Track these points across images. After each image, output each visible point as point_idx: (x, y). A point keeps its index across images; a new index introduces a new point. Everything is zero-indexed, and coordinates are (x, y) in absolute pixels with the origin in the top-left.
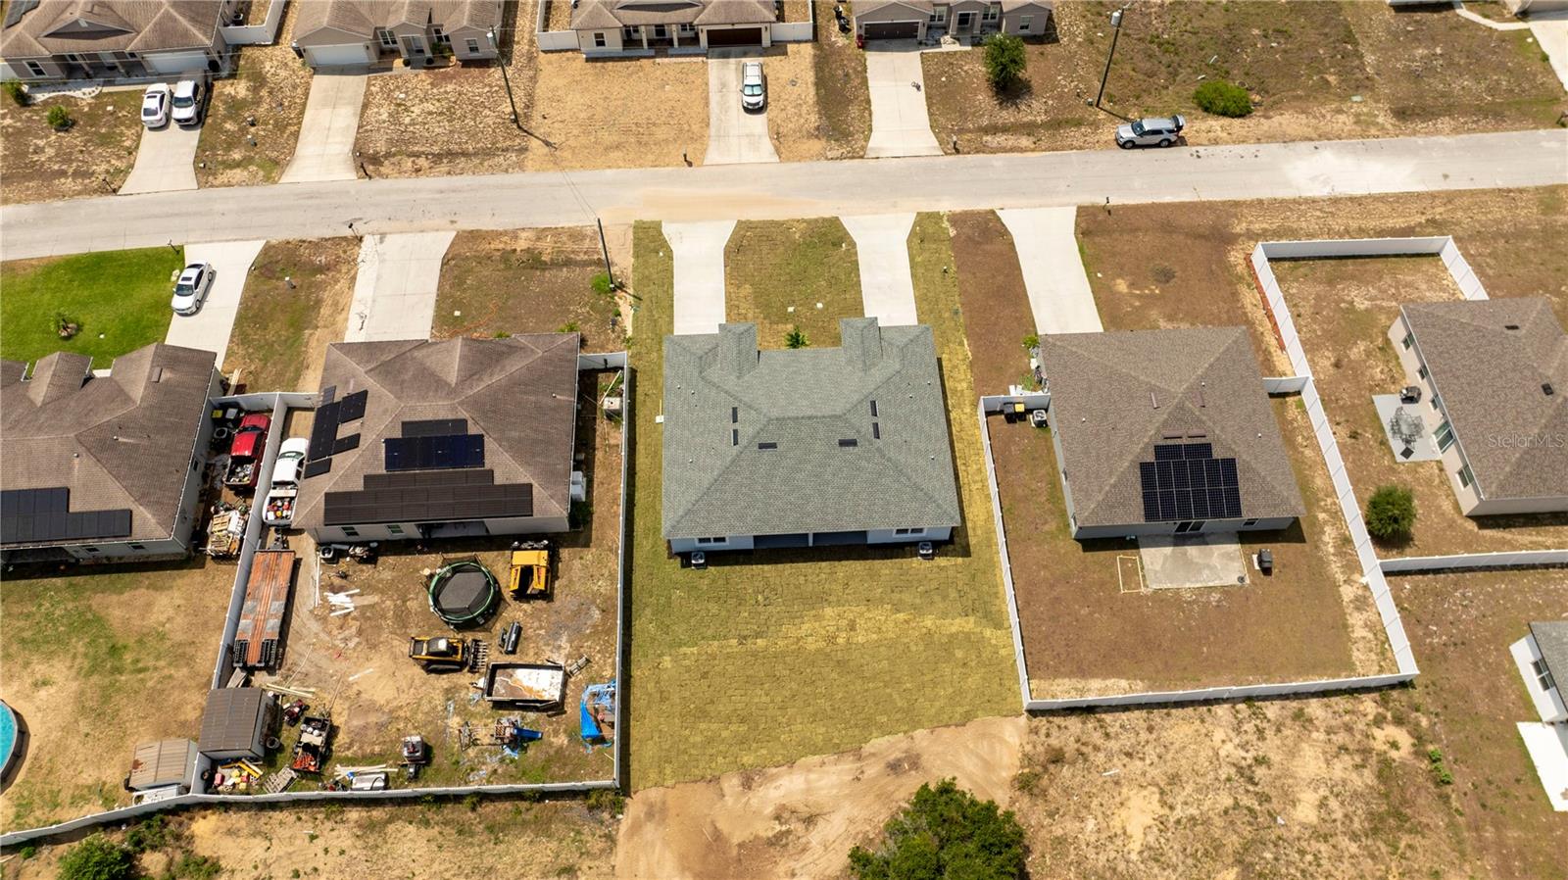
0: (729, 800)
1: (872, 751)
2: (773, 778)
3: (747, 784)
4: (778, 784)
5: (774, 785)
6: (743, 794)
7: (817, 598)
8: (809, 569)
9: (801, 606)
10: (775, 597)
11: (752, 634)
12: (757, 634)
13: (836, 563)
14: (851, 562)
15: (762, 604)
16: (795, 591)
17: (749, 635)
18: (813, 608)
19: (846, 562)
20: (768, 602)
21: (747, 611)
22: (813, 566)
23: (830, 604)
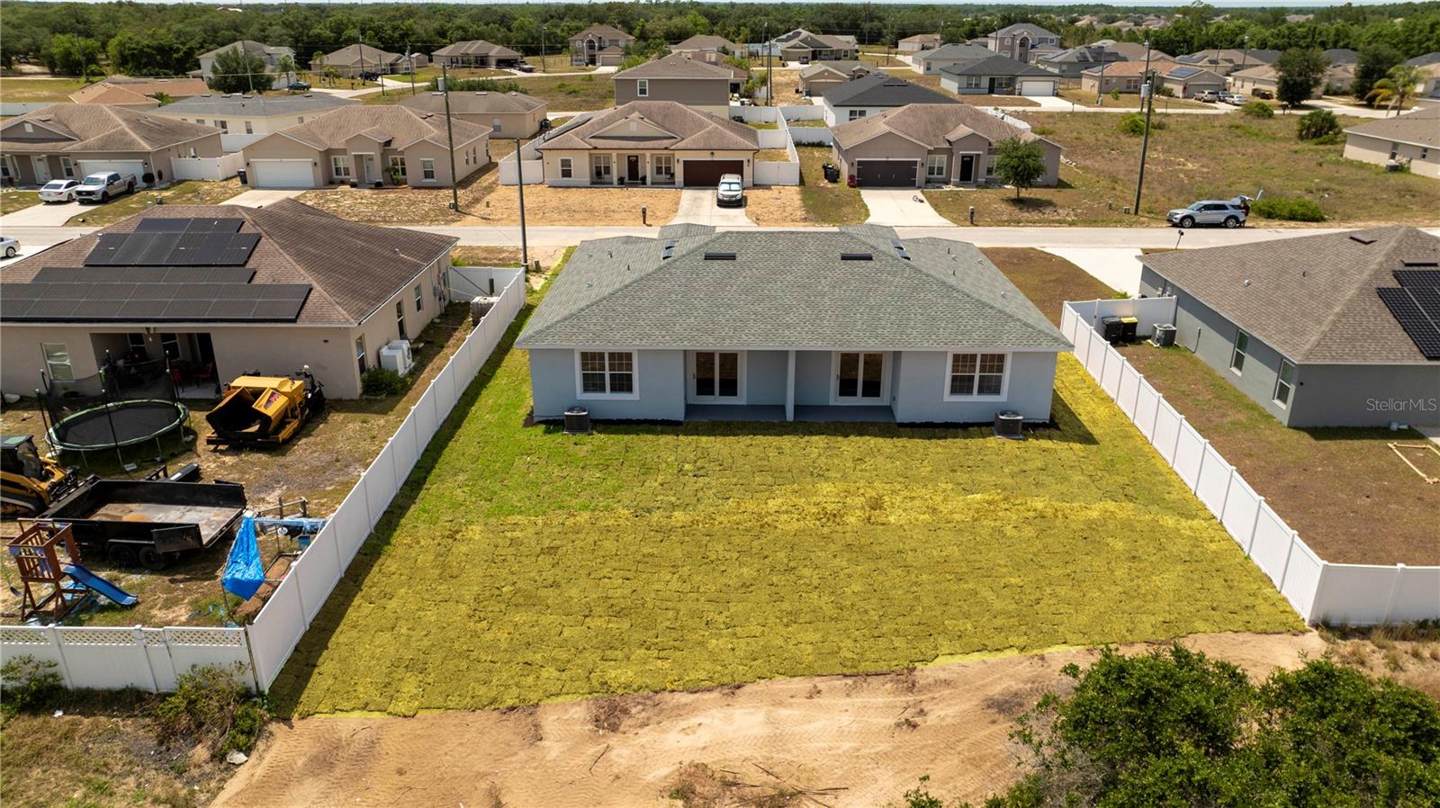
0: (553, 748)
1: (943, 675)
2: (680, 711)
3: (610, 717)
4: (693, 721)
5: (683, 724)
6: (593, 738)
7: (802, 471)
8: (787, 442)
9: (770, 480)
10: (718, 468)
11: (664, 505)
12: (674, 507)
13: (840, 439)
14: (868, 438)
15: (691, 474)
16: (759, 463)
17: (659, 508)
18: (794, 483)
19: (858, 438)
20: (702, 472)
21: (659, 480)
22: (794, 439)
23: (827, 479)
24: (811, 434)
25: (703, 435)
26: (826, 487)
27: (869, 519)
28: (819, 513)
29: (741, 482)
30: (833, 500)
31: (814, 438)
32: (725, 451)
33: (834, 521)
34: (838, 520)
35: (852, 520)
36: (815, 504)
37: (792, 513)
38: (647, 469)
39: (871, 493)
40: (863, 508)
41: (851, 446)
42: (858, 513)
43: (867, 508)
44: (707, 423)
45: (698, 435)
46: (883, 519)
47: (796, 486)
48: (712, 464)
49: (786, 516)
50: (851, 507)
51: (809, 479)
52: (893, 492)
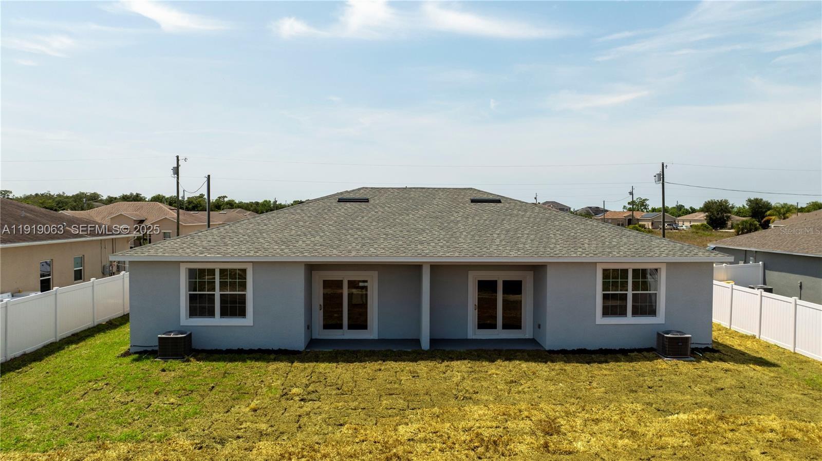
7: (444, 394)
8: (422, 367)
9: (401, 403)
10: (334, 392)
11: (248, 434)
12: (262, 435)
13: (485, 363)
14: (518, 362)
15: (297, 398)
16: (388, 386)
17: (239, 437)
18: (434, 406)
19: (506, 363)
20: (313, 396)
21: (253, 405)
22: (431, 364)
23: (477, 402)
24: (452, 359)
25: (323, 361)
26: (477, 411)
27: (546, 446)
28: (471, 441)
29: (362, 406)
30: (489, 424)
31: (455, 364)
32: (347, 376)
33: (496, 451)
34: (501, 448)
35: (523, 448)
36: (465, 430)
37: (432, 441)
38: (241, 393)
39: (538, 416)
40: (533, 433)
41: (499, 370)
42: (528, 439)
43: (539, 433)
44: (330, 352)
45: (317, 361)
46: (565, 446)
47: (436, 410)
48: (328, 388)
49: (424, 445)
50: (515, 432)
51: (453, 402)
52: (568, 414)
